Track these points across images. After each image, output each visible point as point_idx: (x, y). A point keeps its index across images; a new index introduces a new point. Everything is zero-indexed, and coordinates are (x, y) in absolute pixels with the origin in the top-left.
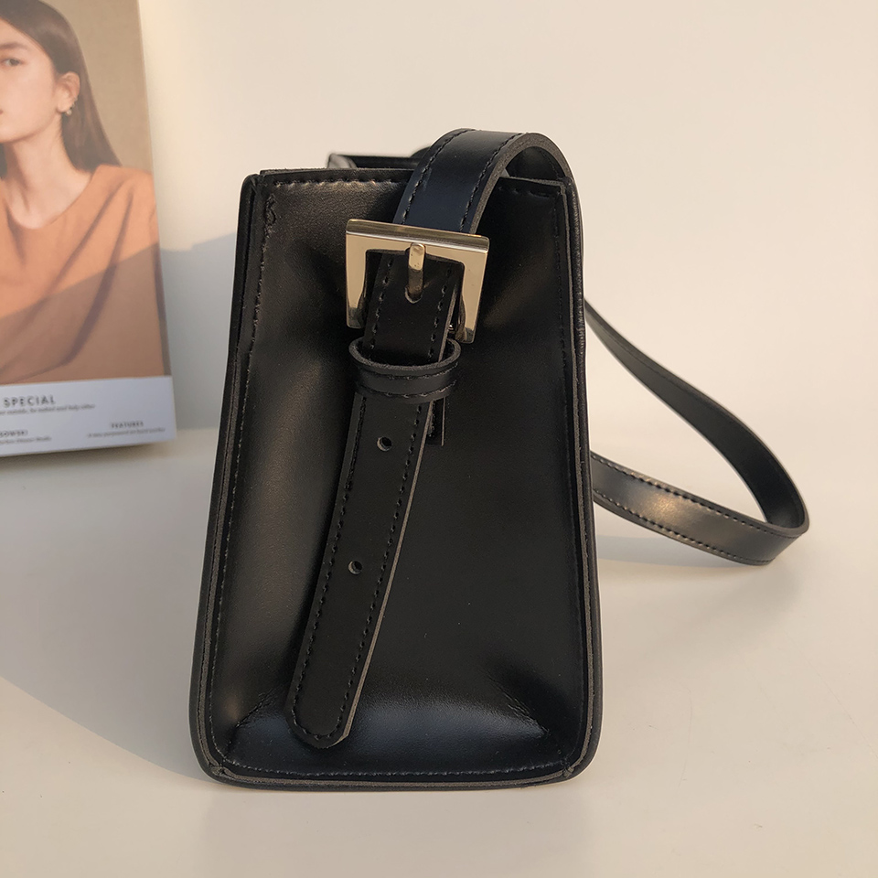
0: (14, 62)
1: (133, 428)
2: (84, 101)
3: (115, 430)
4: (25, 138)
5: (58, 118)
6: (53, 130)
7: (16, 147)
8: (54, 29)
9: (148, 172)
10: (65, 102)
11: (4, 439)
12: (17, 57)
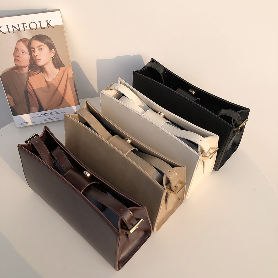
0: (41, 49)
2: (56, 55)
4: (46, 64)
5: (52, 59)
8: (48, 41)
10: (52, 56)
11: (51, 119)
12: (42, 48)
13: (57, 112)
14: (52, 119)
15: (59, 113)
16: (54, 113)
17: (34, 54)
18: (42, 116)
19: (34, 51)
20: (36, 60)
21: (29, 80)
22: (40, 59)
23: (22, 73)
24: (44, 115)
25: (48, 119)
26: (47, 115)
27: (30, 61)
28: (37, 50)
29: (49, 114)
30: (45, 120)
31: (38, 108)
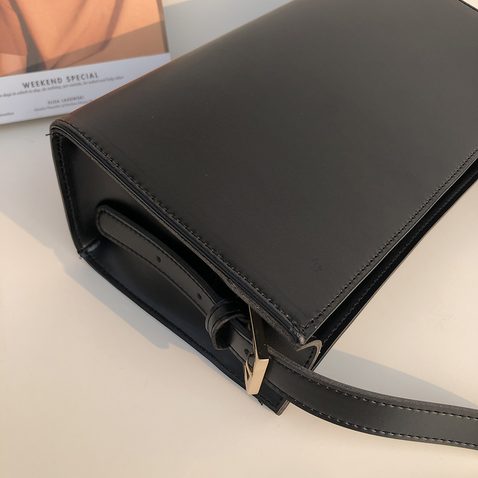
11: (69, 102)
13: (91, 75)
14: (74, 101)
15: (100, 78)
16: (81, 81)
18: (38, 91)
24: (46, 86)
25: (61, 103)
26: (58, 85)
29: (65, 82)
30: (51, 105)
31: (24, 58)
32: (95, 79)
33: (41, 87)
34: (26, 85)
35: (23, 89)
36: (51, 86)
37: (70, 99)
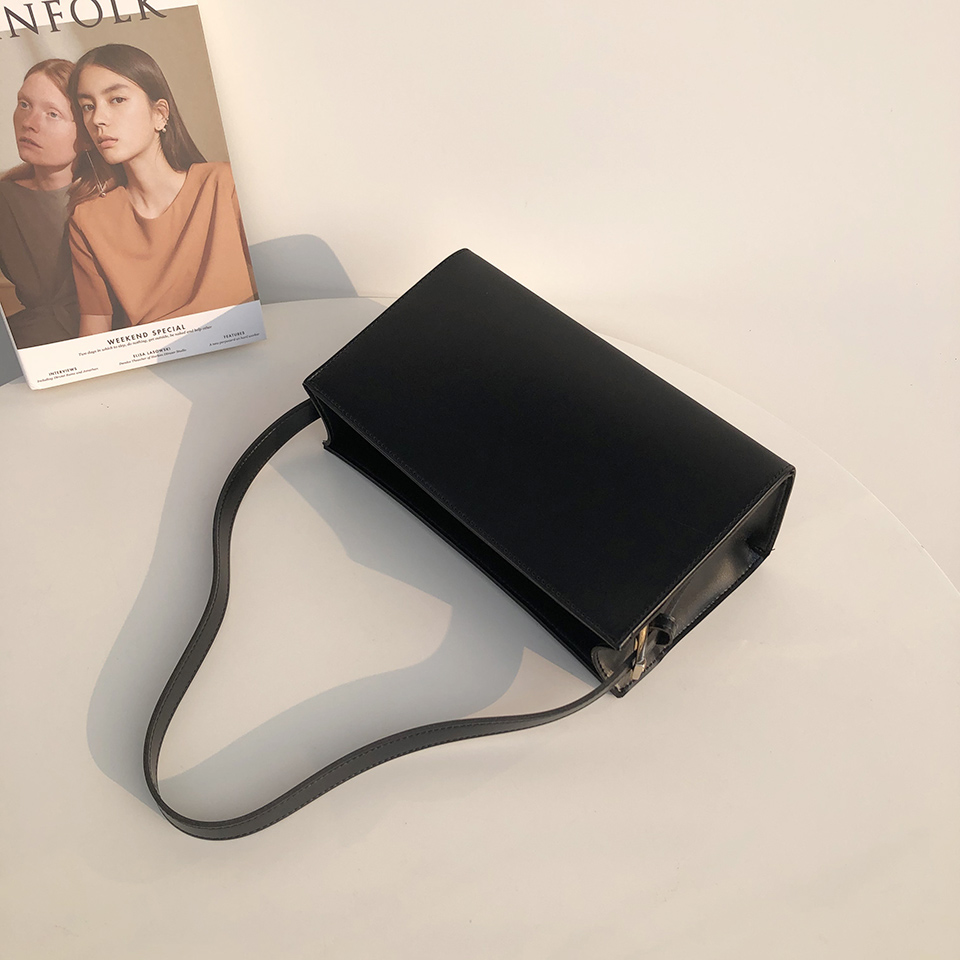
0: (120, 100)
1: (238, 337)
3: (227, 339)
4: (137, 155)
5: (158, 135)
6: (156, 145)
7: (131, 163)
9: (227, 163)
10: (161, 123)
11: (156, 354)
12: (121, 95)
13: (178, 328)
14: (160, 353)
15: (186, 330)
16: (167, 333)
17: (92, 118)
19: (93, 107)
20: (101, 141)
21: (76, 217)
22: (113, 137)
23: (47, 189)
24: (132, 341)
25: (146, 356)
26: (143, 338)
27: (78, 145)
28: (102, 102)
29: (151, 335)
30: (136, 358)
31: (110, 317)
32: (183, 331)
33: (126, 342)
34: (111, 342)
35: (109, 346)
36: (137, 340)
37: (157, 351)
